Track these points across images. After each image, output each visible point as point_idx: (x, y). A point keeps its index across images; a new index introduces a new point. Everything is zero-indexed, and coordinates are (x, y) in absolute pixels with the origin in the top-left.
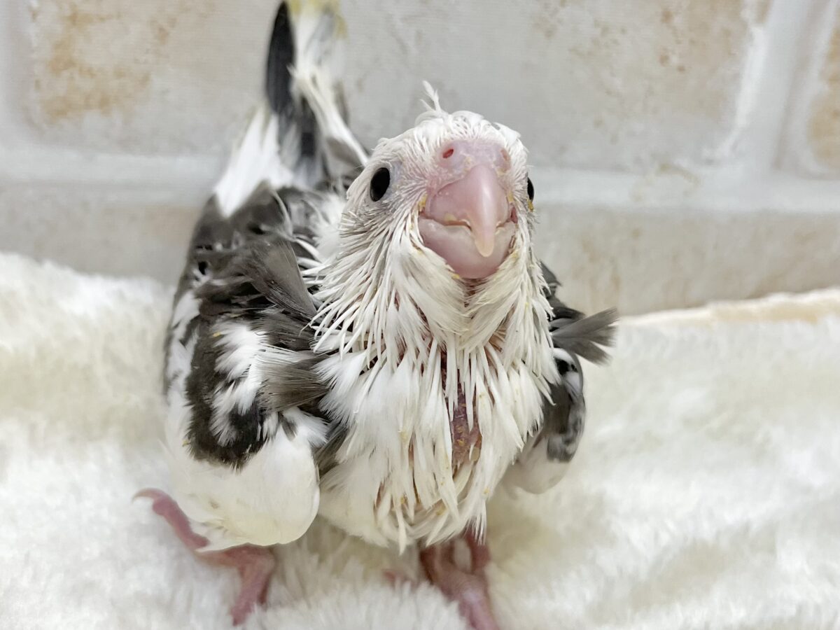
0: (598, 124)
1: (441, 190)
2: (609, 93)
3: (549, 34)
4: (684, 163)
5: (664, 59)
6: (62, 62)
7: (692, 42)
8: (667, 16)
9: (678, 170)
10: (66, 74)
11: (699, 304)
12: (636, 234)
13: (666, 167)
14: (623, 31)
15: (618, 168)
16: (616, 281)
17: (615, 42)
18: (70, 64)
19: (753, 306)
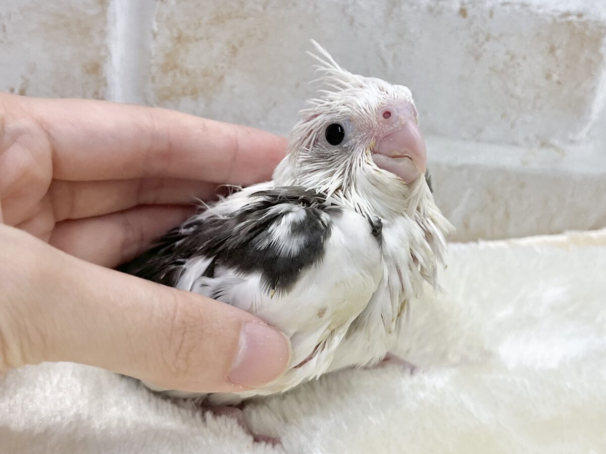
0: (504, 115)
1: (385, 137)
2: (512, 96)
3: (477, 58)
4: (556, 142)
5: (548, 77)
6: (170, 65)
7: (567, 66)
8: (552, 50)
9: (552, 146)
10: (171, 73)
11: (559, 232)
12: (522, 185)
13: (544, 144)
14: (524, 58)
15: (514, 144)
16: (507, 215)
17: (519, 64)
18: (175, 67)
19: (594, 234)
